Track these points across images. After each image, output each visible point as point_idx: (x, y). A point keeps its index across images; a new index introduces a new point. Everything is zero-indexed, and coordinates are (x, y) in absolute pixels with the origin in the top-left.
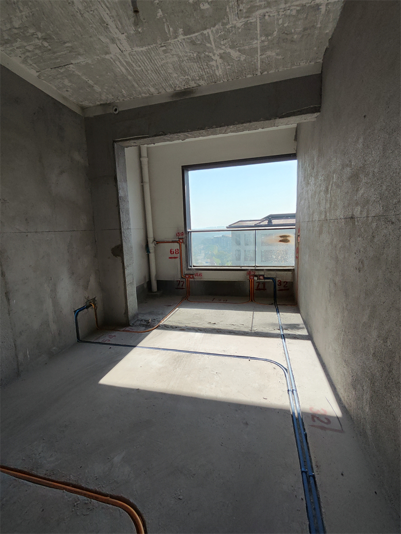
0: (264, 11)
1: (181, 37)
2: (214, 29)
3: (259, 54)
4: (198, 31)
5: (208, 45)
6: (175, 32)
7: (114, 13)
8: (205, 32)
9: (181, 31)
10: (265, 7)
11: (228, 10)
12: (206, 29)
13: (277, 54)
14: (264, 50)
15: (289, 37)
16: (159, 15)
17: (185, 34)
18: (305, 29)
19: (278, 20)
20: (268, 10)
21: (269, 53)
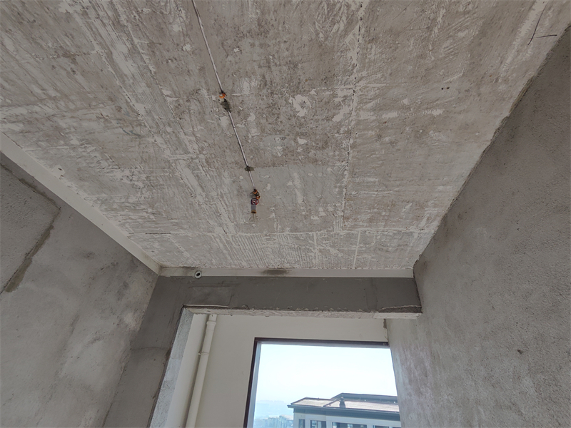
0: (366, 229)
1: (287, 233)
2: (319, 233)
3: (356, 254)
4: (304, 231)
5: (310, 242)
6: (283, 229)
7: (231, 209)
8: (310, 233)
9: (288, 229)
10: (366, 227)
11: (334, 223)
12: (311, 231)
13: (373, 258)
14: (360, 252)
15: (385, 248)
16: (271, 216)
17: (291, 231)
18: (399, 246)
19: (376, 236)
20: (369, 229)
21: (365, 255)
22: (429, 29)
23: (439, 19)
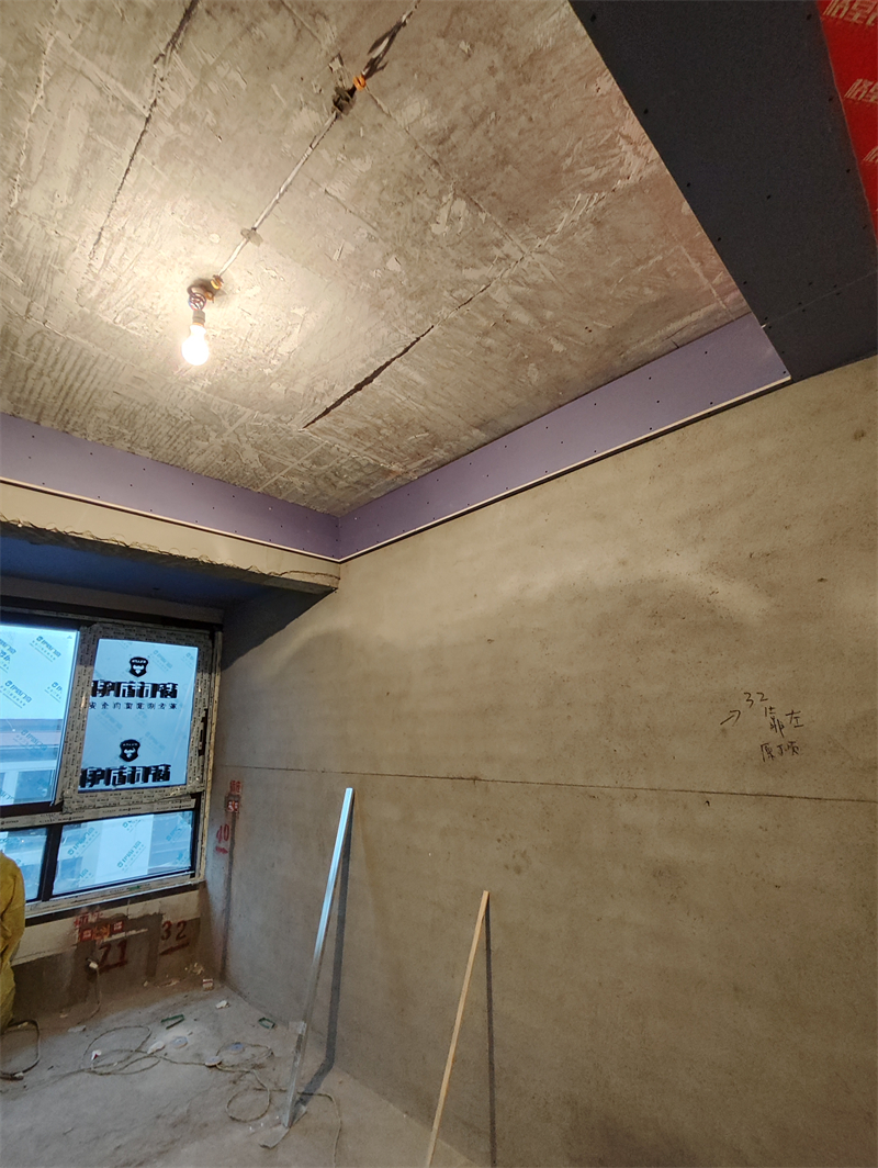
0: (339, 442)
1: (196, 388)
2: (258, 416)
3: (282, 474)
4: (234, 400)
6: (194, 378)
8: (242, 409)
9: (206, 383)
12: (248, 406)
13: (303, 487)
14: (293, 473)
15: (334, 479)
17: (208, 389)
18: (357, 483)
19: (343, 458)
20: (344, 443)
22: (638, 263)
23: (651, 262)
